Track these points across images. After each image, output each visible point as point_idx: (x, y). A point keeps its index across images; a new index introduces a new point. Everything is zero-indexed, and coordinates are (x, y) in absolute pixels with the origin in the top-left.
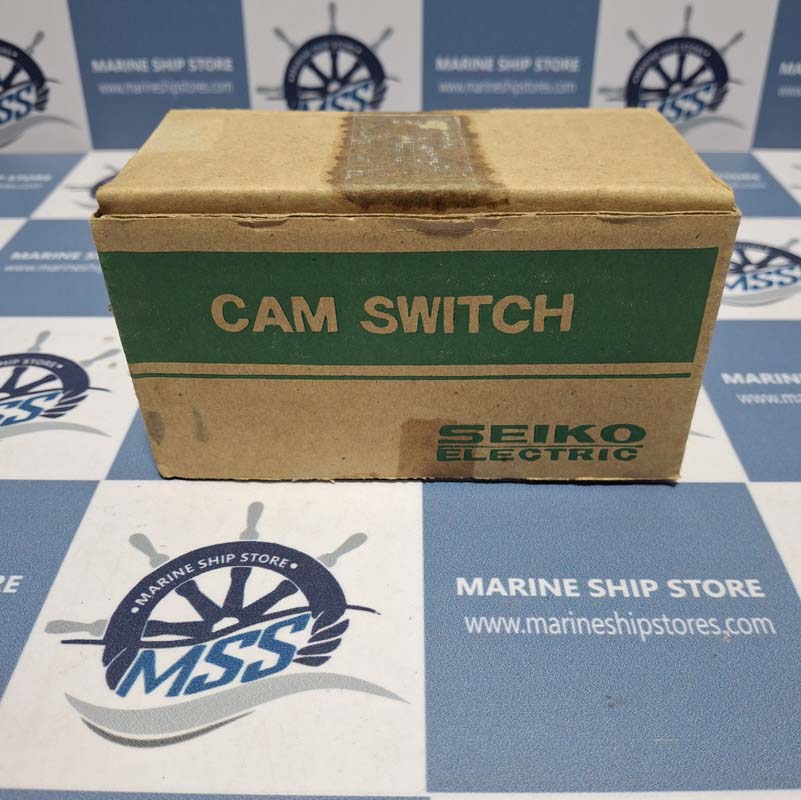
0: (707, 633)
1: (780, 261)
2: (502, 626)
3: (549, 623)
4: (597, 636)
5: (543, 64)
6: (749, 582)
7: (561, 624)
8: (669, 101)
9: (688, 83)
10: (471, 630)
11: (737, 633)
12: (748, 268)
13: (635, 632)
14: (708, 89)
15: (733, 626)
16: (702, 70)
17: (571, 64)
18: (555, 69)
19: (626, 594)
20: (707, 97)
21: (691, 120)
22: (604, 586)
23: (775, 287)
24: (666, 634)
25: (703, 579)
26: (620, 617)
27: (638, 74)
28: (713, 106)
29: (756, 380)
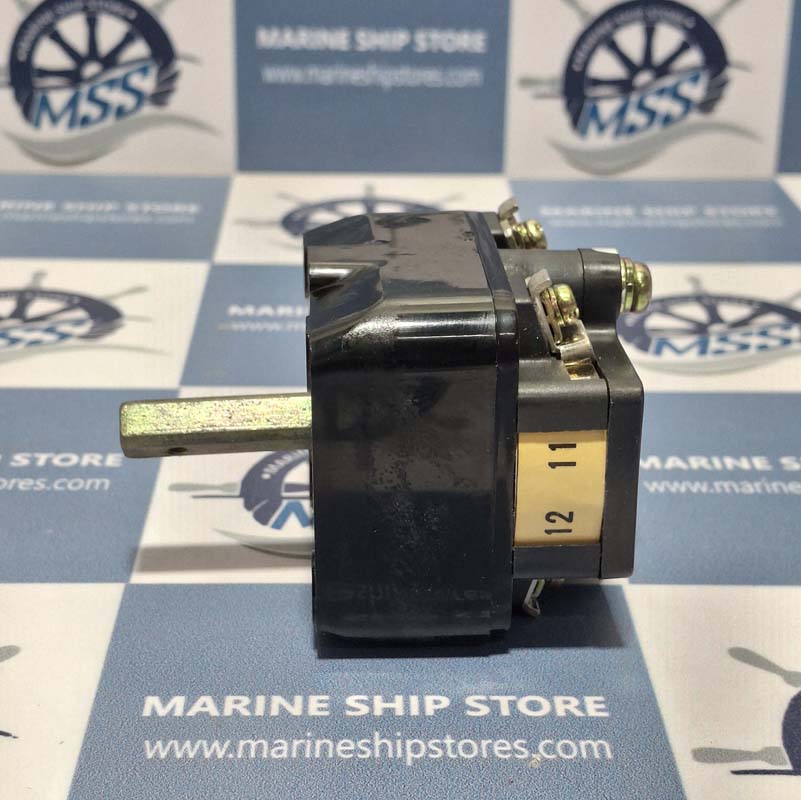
0: (507, 756)
1: (773, 318)
2: (201, 749)
3: (271, 747)
4: (341, 760)
5: (428, 40)
6: (589, 700)
7: (290, 747)
8: (634, 98)
9: (663, 70)
10: (150, 755)
11: (553, 757)
12: (716, 328)
13: (399, 754)
14: (695, 79)
15: (550, 749)
16: (684, 48)
17: (472, 41)
18: (448, 48)
19: (400, 712)
20: (695, 92)
21: (673, 128)
22: (370, 704)
23: (752, 351)
24: (445, 757)
25: (521, 695)
26: (382, 738)
27: (581, 55)
28: (707, 105)
29: (680, 464)
